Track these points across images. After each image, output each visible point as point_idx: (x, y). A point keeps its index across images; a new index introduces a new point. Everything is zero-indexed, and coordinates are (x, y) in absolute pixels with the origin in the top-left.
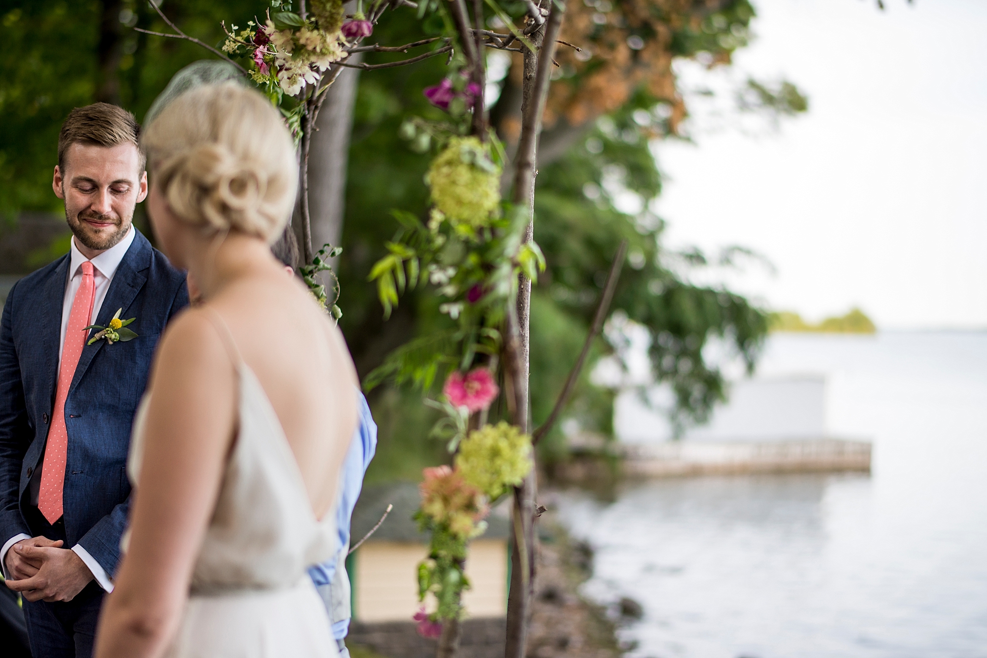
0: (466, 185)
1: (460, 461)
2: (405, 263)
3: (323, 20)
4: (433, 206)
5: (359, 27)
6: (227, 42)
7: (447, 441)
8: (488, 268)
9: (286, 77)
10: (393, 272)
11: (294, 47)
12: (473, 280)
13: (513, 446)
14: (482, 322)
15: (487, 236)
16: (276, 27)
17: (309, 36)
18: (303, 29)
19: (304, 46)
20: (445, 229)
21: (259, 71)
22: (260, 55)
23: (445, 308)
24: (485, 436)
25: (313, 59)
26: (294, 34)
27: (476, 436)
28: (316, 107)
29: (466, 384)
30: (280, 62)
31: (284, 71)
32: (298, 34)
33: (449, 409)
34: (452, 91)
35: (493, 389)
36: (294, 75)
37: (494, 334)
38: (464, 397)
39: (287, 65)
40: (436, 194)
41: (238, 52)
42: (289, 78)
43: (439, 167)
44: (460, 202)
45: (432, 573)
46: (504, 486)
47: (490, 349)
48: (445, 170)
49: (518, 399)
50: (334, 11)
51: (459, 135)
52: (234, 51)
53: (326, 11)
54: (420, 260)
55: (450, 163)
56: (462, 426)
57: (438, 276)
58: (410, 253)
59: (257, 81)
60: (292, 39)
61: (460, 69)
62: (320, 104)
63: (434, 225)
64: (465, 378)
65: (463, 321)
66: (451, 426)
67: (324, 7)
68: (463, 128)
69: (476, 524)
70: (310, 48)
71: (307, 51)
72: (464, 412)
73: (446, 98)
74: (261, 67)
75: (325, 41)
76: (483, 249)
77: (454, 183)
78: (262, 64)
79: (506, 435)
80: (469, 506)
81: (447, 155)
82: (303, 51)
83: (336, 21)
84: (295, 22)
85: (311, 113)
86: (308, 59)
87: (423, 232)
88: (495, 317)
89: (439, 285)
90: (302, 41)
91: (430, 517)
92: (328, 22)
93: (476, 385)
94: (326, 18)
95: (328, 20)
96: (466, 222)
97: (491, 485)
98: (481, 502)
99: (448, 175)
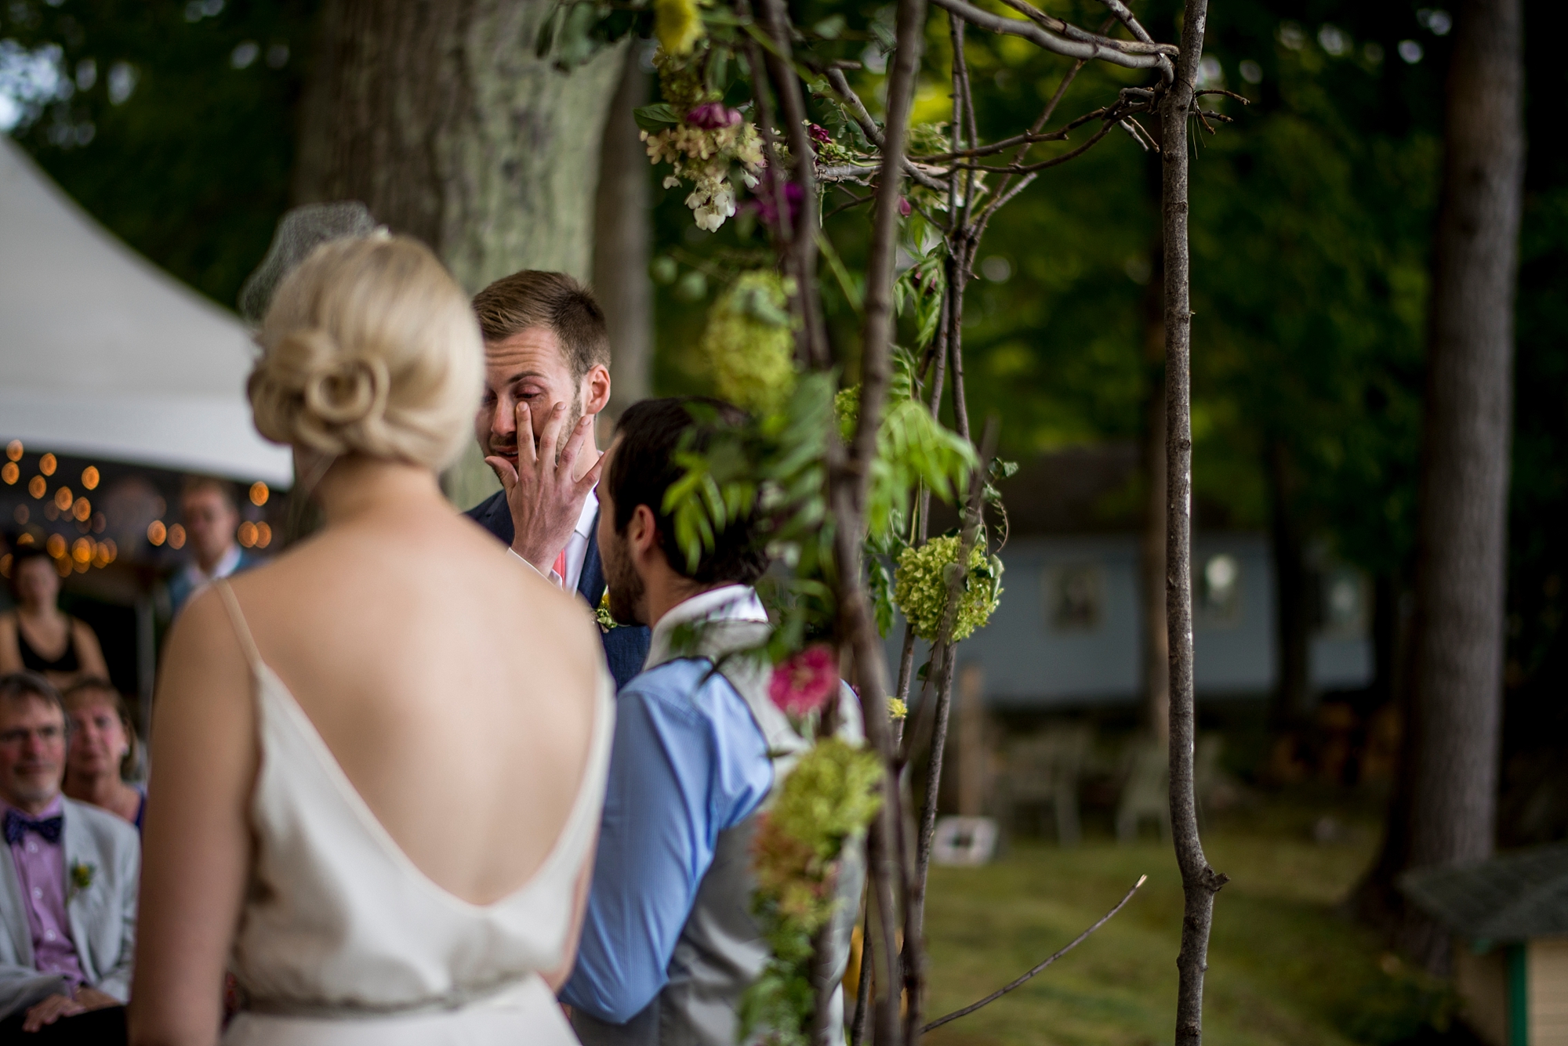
0: (740, 350)
5: (710, 112)
9: (698, 204)
10: (701, 497)
17: (689, 137)
18: (679, 127)
26: (670, 135)
28: (971, 243)
32: (673, 135)
42: (704, 205)
48: (717, 328)
53: (675, 94)
55: (724, 316)
64: (793, 660)
77: (724, 348)
80: (803, 871)
85: (963, 252)
90: (680, 145)
93: (806, 673)
99: (719, 336)
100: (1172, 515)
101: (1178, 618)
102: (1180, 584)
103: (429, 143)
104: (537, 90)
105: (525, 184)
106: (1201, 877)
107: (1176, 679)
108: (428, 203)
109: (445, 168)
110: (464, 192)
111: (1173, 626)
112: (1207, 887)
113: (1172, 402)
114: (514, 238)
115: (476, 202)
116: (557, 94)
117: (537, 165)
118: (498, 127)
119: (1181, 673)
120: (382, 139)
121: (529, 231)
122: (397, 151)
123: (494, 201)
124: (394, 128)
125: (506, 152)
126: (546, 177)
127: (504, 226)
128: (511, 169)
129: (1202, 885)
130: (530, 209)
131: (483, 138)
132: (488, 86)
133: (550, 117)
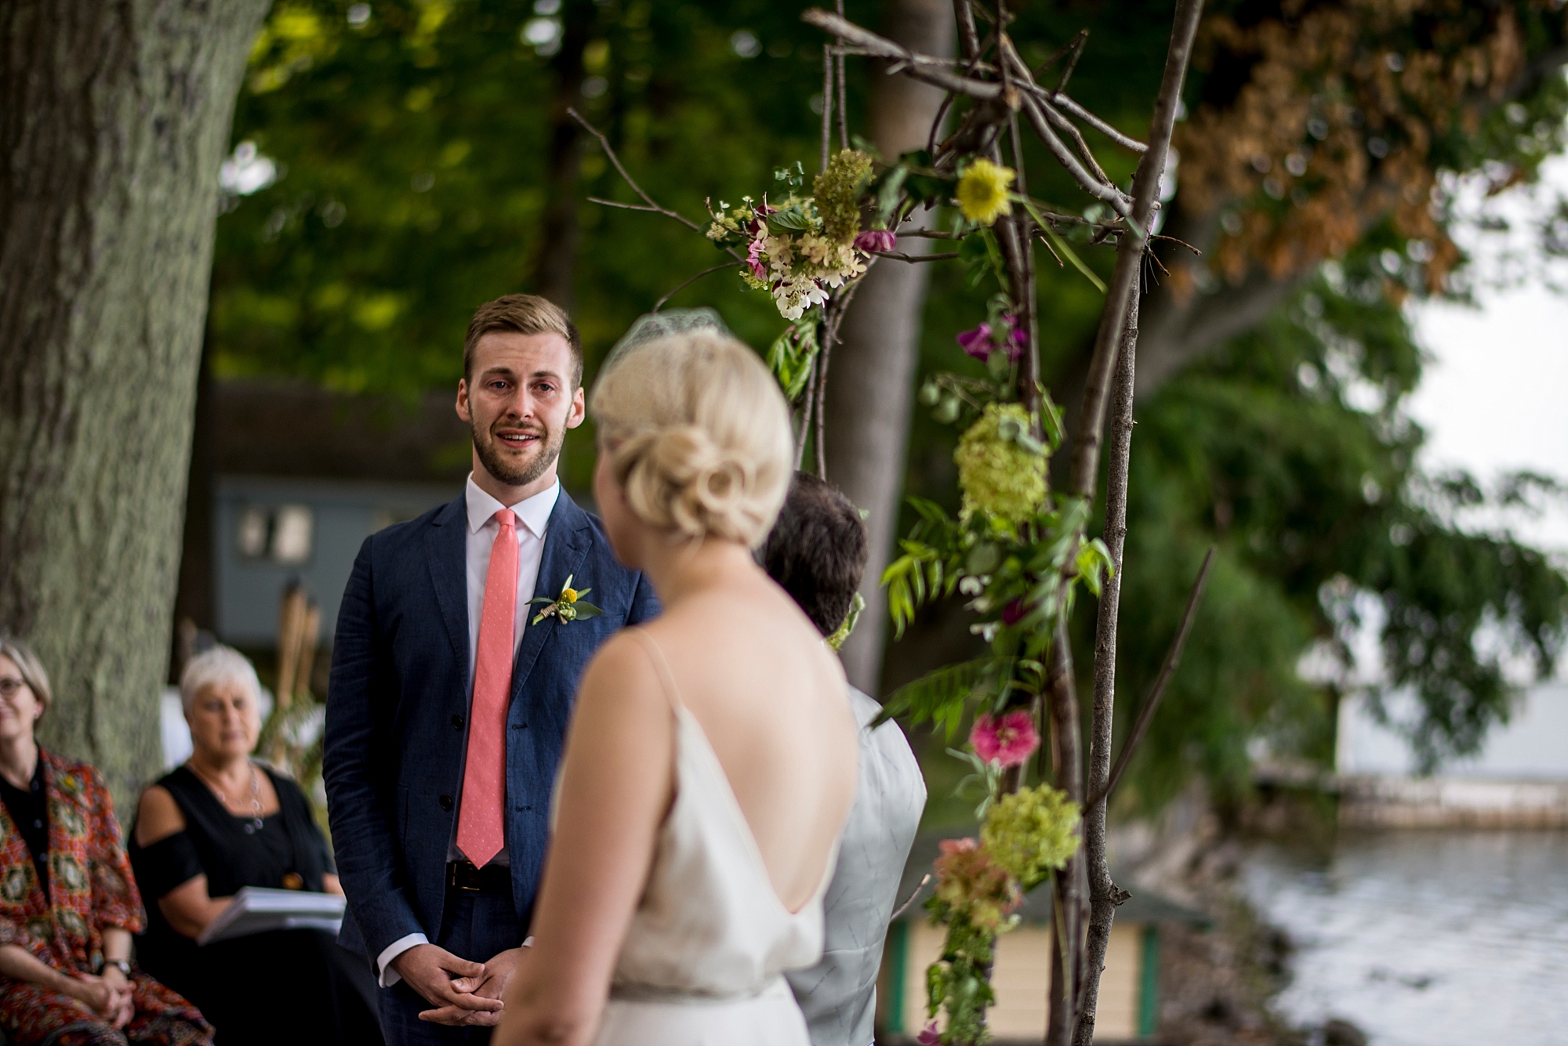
0: (1005, 469)
1: (985, 834)
2: (925, 567)
3: (832, 227)
4: (962, 492)
5: (879, 239)
6: (714, 226)
7: (976, 804)
8: (1032, 579)
9: (784, 295)
10: (909, 577)
11: (794, 258)
12: (1011, 594)
13: (1056, 819)
14: (1021, 651)
15: (1033, 538)
16: (770, 230)
17: (816, 246)
18: (806, 235)
19: (808, 257)
20: (979, 523)
21: (753, 274)
22: (755, 254)
23: (975, 629)
24: (1020, 802)
25: (820, 274)
26: (795, 240)
27: (1008, 800)
28: (839, 311)
29: (999, 732)
30: (775, 277)
31: (781, 287)
32: (799, 242)
33: (977, 762)
34: (991, 341)
35: (1035, 740)
36: (796, 292)
37: (1036, 666)
38: (996, 748)
39: (785, 280)
40: (965, 479)
41: (728, 239)
42: (787, 296)
43: (970, 443)
44: (994, 491)
45: (945, 980)
46: (1042, 869)
47: (1032, 686)
48: (977, 448)
49: (1065, 754)
50: (845, 216)
51: (999, 401)
52: (723, 239)
53: (836, 215)
54: (945, 564)
55: (982, 439)
56: (993, 786)
57: (970, 585)
58: (933, 553)
59: (752, 285)
60: (792, 247)
61: (1001, 313)
62: (844, 306)
63: (966, 515)
64: (998, 723)
65: (999, 648)
66: (978, 786)
67: (834, 209)
68: (1005, 391)
69: (1006, 918)
70: (815, 261)
71: (811, 264)
72: (997, 766)
73: (984, 348)
74: (755, 270)
75: (836, 250)
76: (1026, 554)
77: (989, 465)
78: (757, 265)
79: (1047, 802)
80: (997, 893)
81: (981, 428)
82: (806, 263)
83: (849, 229)
84: (796, 225)
85: (832, 318)
86: (814, 274)
87: (950, 525)
88: (1040, 643)
89: (970, 596)
90: (805, 252)
91: (948, 905)
92: (837, 230)
93: (1012, 733)
94: (836, 224)
95: (838, 226)
96: (1005, 515)
97: (1026, 868)
98: (1013, 891)
99: (980, 455)
100: (1107, 590)
101: (1106, 676)
102: (1109, 649)
103: (85, 91)
104: (194, 51)
105: (173, 141)
106: (1109, 893)
107: (1101, 727)
108: (80, 151)
109: (99, 118)
110: (116, 143)
111: (1101, 683)
112: (1113, 902)
113: (1114, 496)
114: (158, 194)
115: (125, 155)
116: (211, 57)
117: (186, 125)
118: (154, 83)
119: (1105, 723)
120: (35, 79)
121: (172, 189)
122: (51, 95)
123: (143, 156)
124: (50, 72)
125: (159, 109)
126: (192, 139)
127: (150, 182)
128: (160, 126)
129: (1110, 900)
130: (175, 167)
131: (138, 92)
132: (149, 43)
133: (203, 78)
